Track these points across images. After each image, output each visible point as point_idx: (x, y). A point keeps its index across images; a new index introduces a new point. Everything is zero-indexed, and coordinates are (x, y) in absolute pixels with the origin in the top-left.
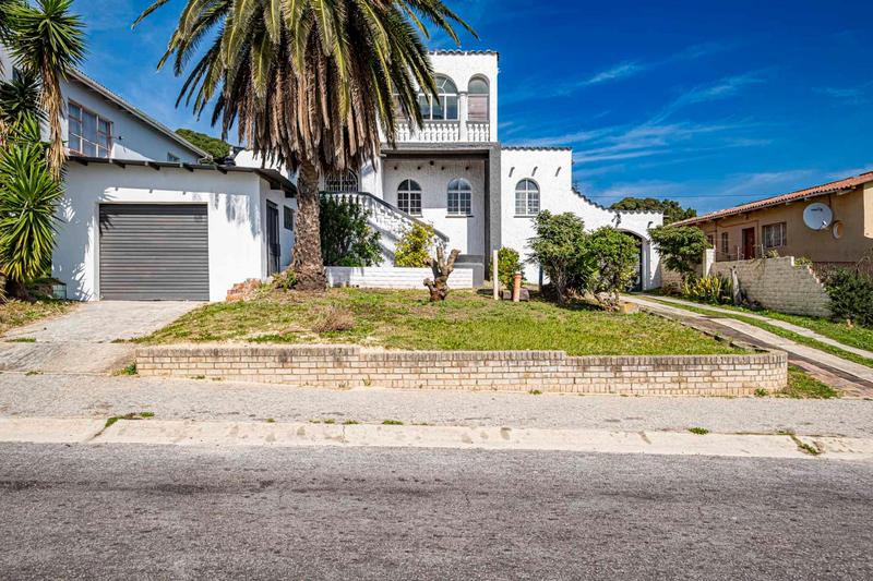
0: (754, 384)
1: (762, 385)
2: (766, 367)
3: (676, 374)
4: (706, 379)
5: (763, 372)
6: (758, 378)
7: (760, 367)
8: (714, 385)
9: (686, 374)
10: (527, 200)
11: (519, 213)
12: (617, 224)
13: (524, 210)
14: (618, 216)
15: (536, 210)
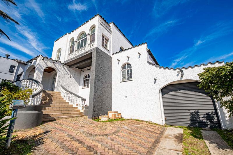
10: (127, 73)
11: (123, 80)
12: (182, 76)
13: (125, 78)
14: (181, 71)
15: (131, 77)
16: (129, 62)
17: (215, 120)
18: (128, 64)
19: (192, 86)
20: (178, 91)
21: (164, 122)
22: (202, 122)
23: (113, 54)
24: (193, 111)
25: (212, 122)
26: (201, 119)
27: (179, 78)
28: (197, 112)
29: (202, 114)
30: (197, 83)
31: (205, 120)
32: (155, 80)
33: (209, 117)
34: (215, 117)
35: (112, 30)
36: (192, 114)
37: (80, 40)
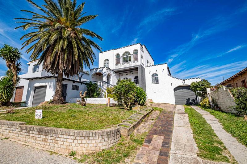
0: (71, 148)
1: (75, 149)
2: (78, 138)
3: (44, 137)
4: (54, 141)
5: (76, 141)
6: (74, 145)
7: (74, 138)
8: (56, 145)
9: (47, 137)
10: (155, 79)
11: (153, 83)
12: (184, 83)
13: (154, 82)
14: (184, 81)
15: (158, 82)
16: (157, 73)
17: (196, 102)
18: (156, 74)
19: (187, 87)
20: (182, 90)
21: (175, 104)
22: (191, 103)
23: (145, 67)
24: (187, 98)
25: (194, 102)
26: (191, 101)
27: (183, 84)
28: (189, 99)
29: (191, 99)
30: (189, 86)
31: (192, 102)
32: (172, 84)
33: (194, 100)
34: (196, 100)
35: (144, 50)
36: (187, 100)
37: (125, 57)
